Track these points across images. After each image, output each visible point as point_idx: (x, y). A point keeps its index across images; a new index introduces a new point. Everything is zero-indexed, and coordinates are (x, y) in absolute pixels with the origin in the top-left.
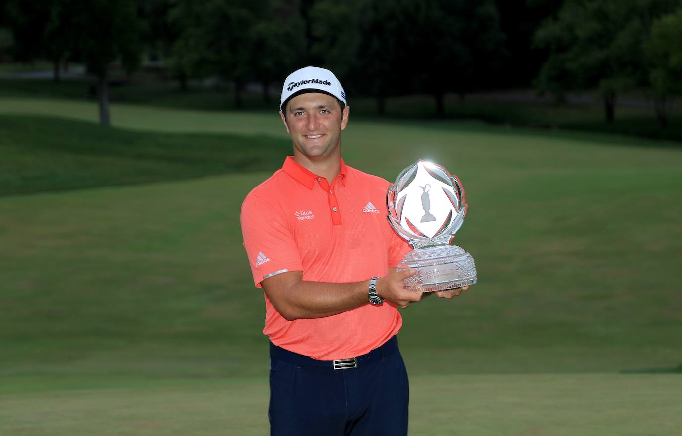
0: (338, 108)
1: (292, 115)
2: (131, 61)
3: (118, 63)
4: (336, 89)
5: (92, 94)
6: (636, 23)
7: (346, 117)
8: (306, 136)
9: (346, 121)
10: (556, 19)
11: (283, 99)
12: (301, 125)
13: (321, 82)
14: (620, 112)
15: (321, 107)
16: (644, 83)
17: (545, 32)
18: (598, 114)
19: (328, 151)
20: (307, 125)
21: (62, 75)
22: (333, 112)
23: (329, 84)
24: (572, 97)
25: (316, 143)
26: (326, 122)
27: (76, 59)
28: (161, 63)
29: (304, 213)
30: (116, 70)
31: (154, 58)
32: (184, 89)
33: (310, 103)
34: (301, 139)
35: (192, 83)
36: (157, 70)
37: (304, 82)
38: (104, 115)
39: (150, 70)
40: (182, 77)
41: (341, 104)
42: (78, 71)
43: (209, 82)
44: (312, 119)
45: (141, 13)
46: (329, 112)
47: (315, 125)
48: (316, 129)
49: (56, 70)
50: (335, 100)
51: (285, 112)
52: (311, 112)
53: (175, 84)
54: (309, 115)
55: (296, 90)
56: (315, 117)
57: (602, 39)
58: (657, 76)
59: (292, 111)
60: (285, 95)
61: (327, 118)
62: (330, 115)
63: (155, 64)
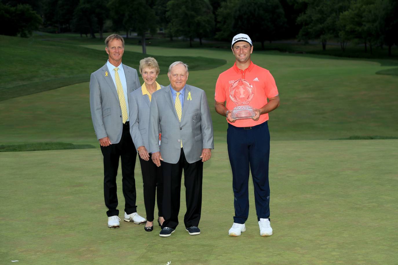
0: (250, 46)
1: (235, 49)
2: (153, 31)
3: (149, 32)
4: (249, 40)
5: (140, 43)
6: (334, 15)
7: (252, 50)
8: (239, 55)
9: (252, 51)
10: (305, 13)
11: (232, 44)
12: (238, 52)
13: (244, 38)
14: (328, 47)
15: (244, 46)
16: (337, 36)
17: (300, 18)
18: (320, 47)
19: (246, 60)
20: (240, 52)
21: (129, 36)
22: (248, 48)
23: (247, 39)
24: (310, 42)
25: (243, 57)
26: (246, 51)
27: (134, 30)
28: (163, 32)
29: (231, 81)
30: (148, 34)
31: (161, 30)
32: (172, 40)
33: (241, 44)
34: (238, 56)
35: (174, 38)
36: (162, 34)
37: (239, 38)
38: (144, 50)
39: (160, 34)
40: (171, 36)
41: (251, 45)
42: (135, 34)
43: (180, 38)
44: (242, 50)
45: (157, 14)
46: (247, 48)
47: (242, 52)
48: (243, 53)
49: (127, 35)
50: (249, 44)
51: (233, 48)
52: (241, 48)
53: (169, 39)
54: (241, 49)
55: (236, 40)
56: (243, 49)
57: (321, 21)
58: (342, 34)
59: (235, 48)
60: (233, 42)
61: (246, 50)
62: (247, 49)
63: (161, 32)
